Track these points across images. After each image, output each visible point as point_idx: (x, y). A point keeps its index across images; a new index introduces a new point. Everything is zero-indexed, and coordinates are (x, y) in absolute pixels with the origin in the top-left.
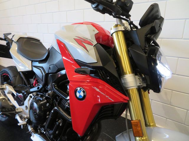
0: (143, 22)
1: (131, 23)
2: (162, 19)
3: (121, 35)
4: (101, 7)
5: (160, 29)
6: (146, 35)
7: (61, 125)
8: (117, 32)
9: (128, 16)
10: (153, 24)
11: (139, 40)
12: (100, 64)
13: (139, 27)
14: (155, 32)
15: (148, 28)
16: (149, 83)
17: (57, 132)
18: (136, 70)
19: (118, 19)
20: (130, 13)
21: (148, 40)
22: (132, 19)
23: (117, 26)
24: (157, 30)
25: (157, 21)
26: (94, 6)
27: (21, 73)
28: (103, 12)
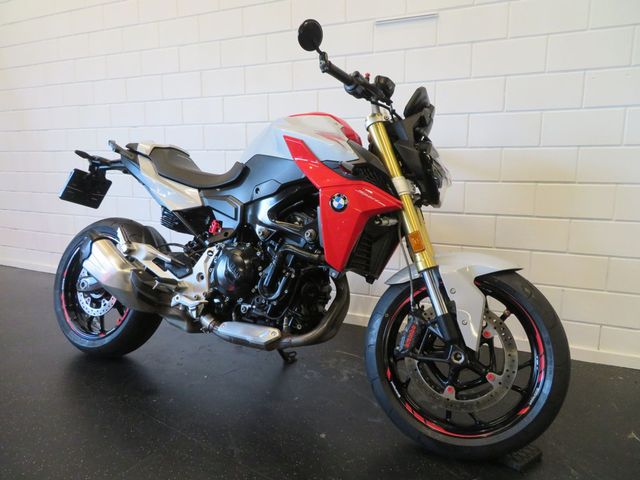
0: (409, 111)
1: (393, 112)
2: (432, 108)
3: (381, 126)
4: (359, 90)
5: (431, 120)
6: (414, 129)
7: (293, 276)
8: (374, 123)
9: (389, 102)
10: (422, 114)
11: (406, 134)
12: (363, 161)
13: (403, 118)
14: (424, 123)
15: (415, 118)
16: (424, 191)
17: (286, 292)
18: (405, 171)
19: (374, 106)
20: (391, 99)
21: (417, 136)
22: (394, 106)
23: (374, 115)
24: (427, 120)
25: (426, 109)
26: (349, 88)
27: (176, 214)
28: (358, 96)
